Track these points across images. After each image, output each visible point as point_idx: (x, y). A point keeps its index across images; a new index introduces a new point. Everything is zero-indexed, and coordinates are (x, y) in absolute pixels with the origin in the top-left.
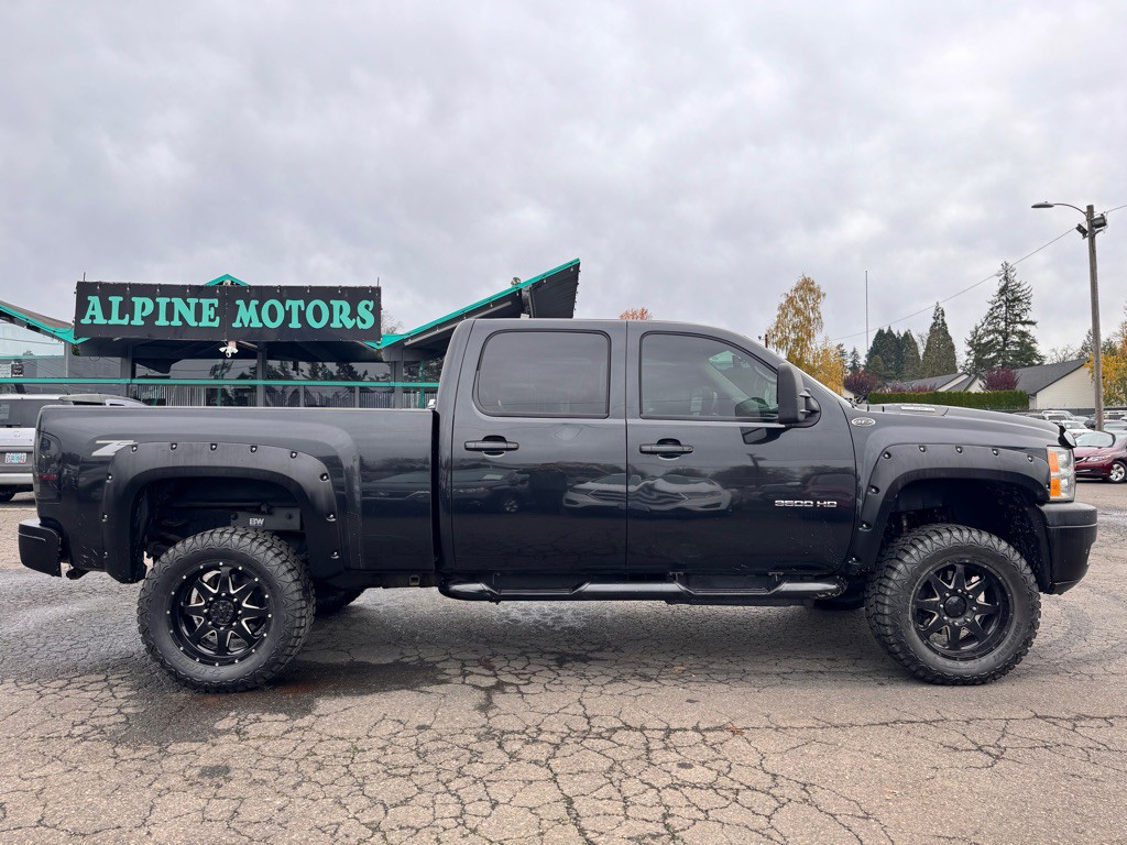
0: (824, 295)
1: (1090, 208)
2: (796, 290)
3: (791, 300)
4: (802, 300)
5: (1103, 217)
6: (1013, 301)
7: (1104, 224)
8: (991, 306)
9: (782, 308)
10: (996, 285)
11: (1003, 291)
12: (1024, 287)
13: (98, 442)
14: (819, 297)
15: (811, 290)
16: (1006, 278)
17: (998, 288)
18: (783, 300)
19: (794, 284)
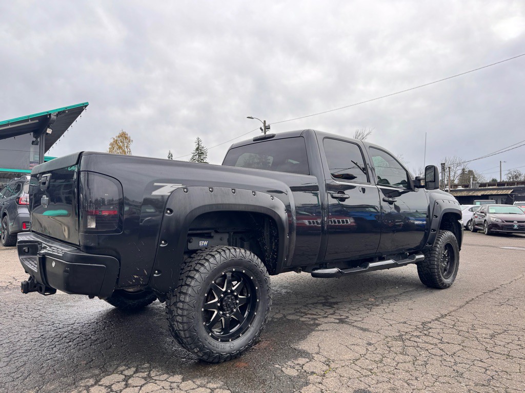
0: (132, 141)
1: (265, 121)
2: (119, 137)
3: (116, 142)
4: (121, 142)
5: (269, 126)
6: (201, 154)
7: (269, 128)
8: (193, 155)
9: (112, 144)
10: (195, 146)
11: (197, 149)
12: (205, 149)
13: (156, 184)
14: (129, 141)
15: (126, 138)
16: (198, 144)
17: (195, 148)
18: (112, 141)
19: (118, 134)
